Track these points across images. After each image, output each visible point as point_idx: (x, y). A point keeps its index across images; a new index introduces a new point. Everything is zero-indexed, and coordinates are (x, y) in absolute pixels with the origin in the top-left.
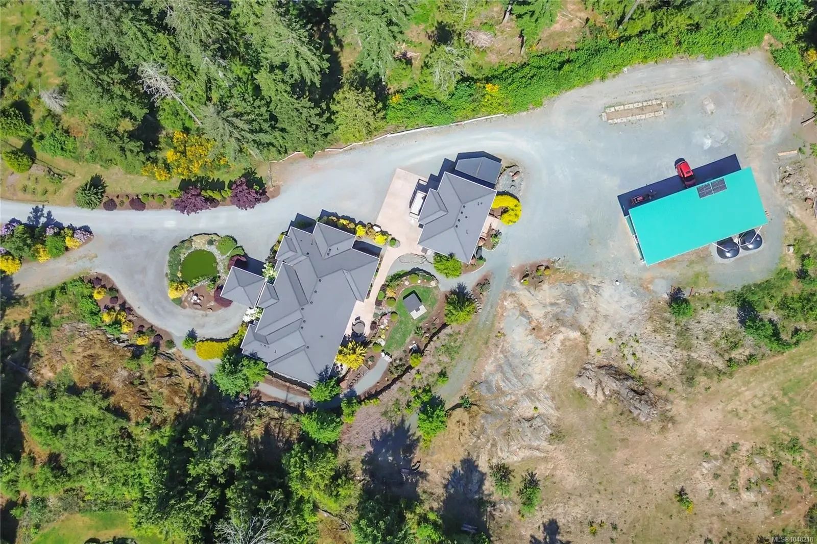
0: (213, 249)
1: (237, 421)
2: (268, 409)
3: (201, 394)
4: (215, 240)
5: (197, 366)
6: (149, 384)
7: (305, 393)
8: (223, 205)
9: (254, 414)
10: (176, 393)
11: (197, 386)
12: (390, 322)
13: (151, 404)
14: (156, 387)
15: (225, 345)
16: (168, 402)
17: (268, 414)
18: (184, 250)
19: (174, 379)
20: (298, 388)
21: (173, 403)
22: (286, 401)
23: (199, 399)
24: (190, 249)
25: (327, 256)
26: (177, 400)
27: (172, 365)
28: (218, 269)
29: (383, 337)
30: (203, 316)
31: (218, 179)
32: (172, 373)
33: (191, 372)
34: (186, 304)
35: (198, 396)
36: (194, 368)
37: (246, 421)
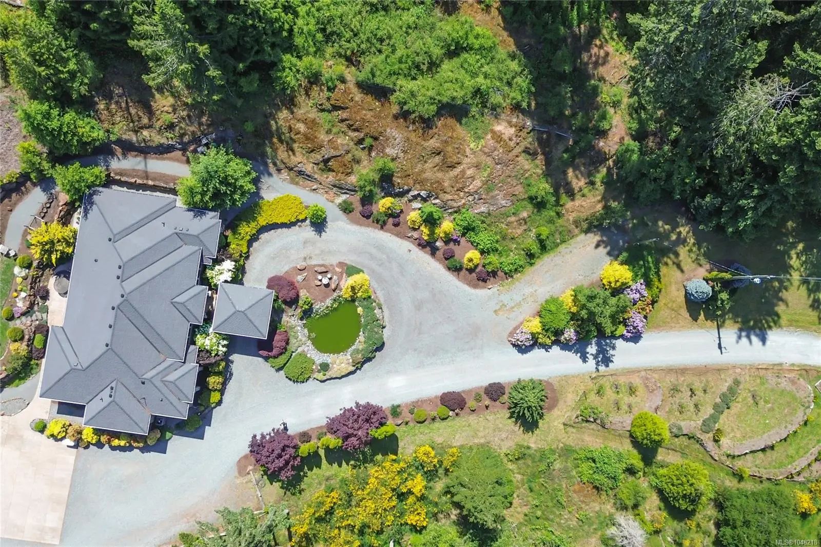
0: (319, 358)
1: (202, 113)
2: (163, 141)
3: (272, 144)
4: (319, 371)
5: (297, 184)
6: (352, 144)
7: (121, 174)
8: (321, 427)
9: (181, 128)
10: (307, 138)
11: (282, 154)
12: (13, 305)
13: (336, 113)
14: (339, 141)
15: (262, 221)
16: (313, 121)
17: (160, 131)
18: (361, 347)
19: (318, 157)
20: (133, 180)
21: (305, 122)
22: (145, 158)
23: (272, 136)
24: (354, 350)
25: (113, 385)
26: (301, 127)
27: (331, 178)
28: (306, 331)
29: (19, 280)
30: (310, 258)
31: (340, 465)
32: (325, 165)
33: (300, 173)
34: (338, 270)
35: (275, 140)
36: (300, 180)
37: (189, 116)
